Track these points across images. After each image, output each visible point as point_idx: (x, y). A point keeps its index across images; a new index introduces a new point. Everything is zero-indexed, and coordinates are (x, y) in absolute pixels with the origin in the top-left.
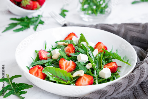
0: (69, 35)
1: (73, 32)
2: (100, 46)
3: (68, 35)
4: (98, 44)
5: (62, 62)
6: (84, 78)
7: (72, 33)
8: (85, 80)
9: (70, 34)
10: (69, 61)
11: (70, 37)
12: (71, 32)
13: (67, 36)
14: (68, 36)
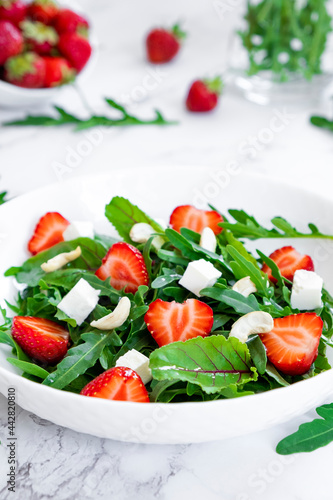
0: (38, 226)
1: (52, 210)
2: (191, 219)
3: (34, 227)
4: (176, 216)
5: (158, 317)
6: (282, 334)
7: (49, 214)
8: (298, 335)
9: (42, 219)
10: (181, 302)
11: (48, 234)
12: (43, 213)
13: (32, 233)
14: (36, 231)
